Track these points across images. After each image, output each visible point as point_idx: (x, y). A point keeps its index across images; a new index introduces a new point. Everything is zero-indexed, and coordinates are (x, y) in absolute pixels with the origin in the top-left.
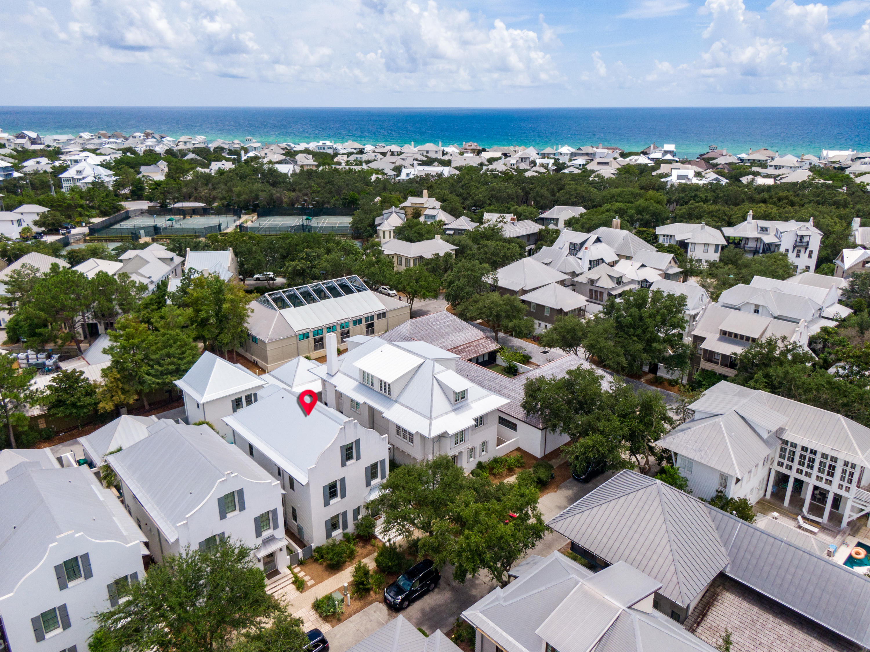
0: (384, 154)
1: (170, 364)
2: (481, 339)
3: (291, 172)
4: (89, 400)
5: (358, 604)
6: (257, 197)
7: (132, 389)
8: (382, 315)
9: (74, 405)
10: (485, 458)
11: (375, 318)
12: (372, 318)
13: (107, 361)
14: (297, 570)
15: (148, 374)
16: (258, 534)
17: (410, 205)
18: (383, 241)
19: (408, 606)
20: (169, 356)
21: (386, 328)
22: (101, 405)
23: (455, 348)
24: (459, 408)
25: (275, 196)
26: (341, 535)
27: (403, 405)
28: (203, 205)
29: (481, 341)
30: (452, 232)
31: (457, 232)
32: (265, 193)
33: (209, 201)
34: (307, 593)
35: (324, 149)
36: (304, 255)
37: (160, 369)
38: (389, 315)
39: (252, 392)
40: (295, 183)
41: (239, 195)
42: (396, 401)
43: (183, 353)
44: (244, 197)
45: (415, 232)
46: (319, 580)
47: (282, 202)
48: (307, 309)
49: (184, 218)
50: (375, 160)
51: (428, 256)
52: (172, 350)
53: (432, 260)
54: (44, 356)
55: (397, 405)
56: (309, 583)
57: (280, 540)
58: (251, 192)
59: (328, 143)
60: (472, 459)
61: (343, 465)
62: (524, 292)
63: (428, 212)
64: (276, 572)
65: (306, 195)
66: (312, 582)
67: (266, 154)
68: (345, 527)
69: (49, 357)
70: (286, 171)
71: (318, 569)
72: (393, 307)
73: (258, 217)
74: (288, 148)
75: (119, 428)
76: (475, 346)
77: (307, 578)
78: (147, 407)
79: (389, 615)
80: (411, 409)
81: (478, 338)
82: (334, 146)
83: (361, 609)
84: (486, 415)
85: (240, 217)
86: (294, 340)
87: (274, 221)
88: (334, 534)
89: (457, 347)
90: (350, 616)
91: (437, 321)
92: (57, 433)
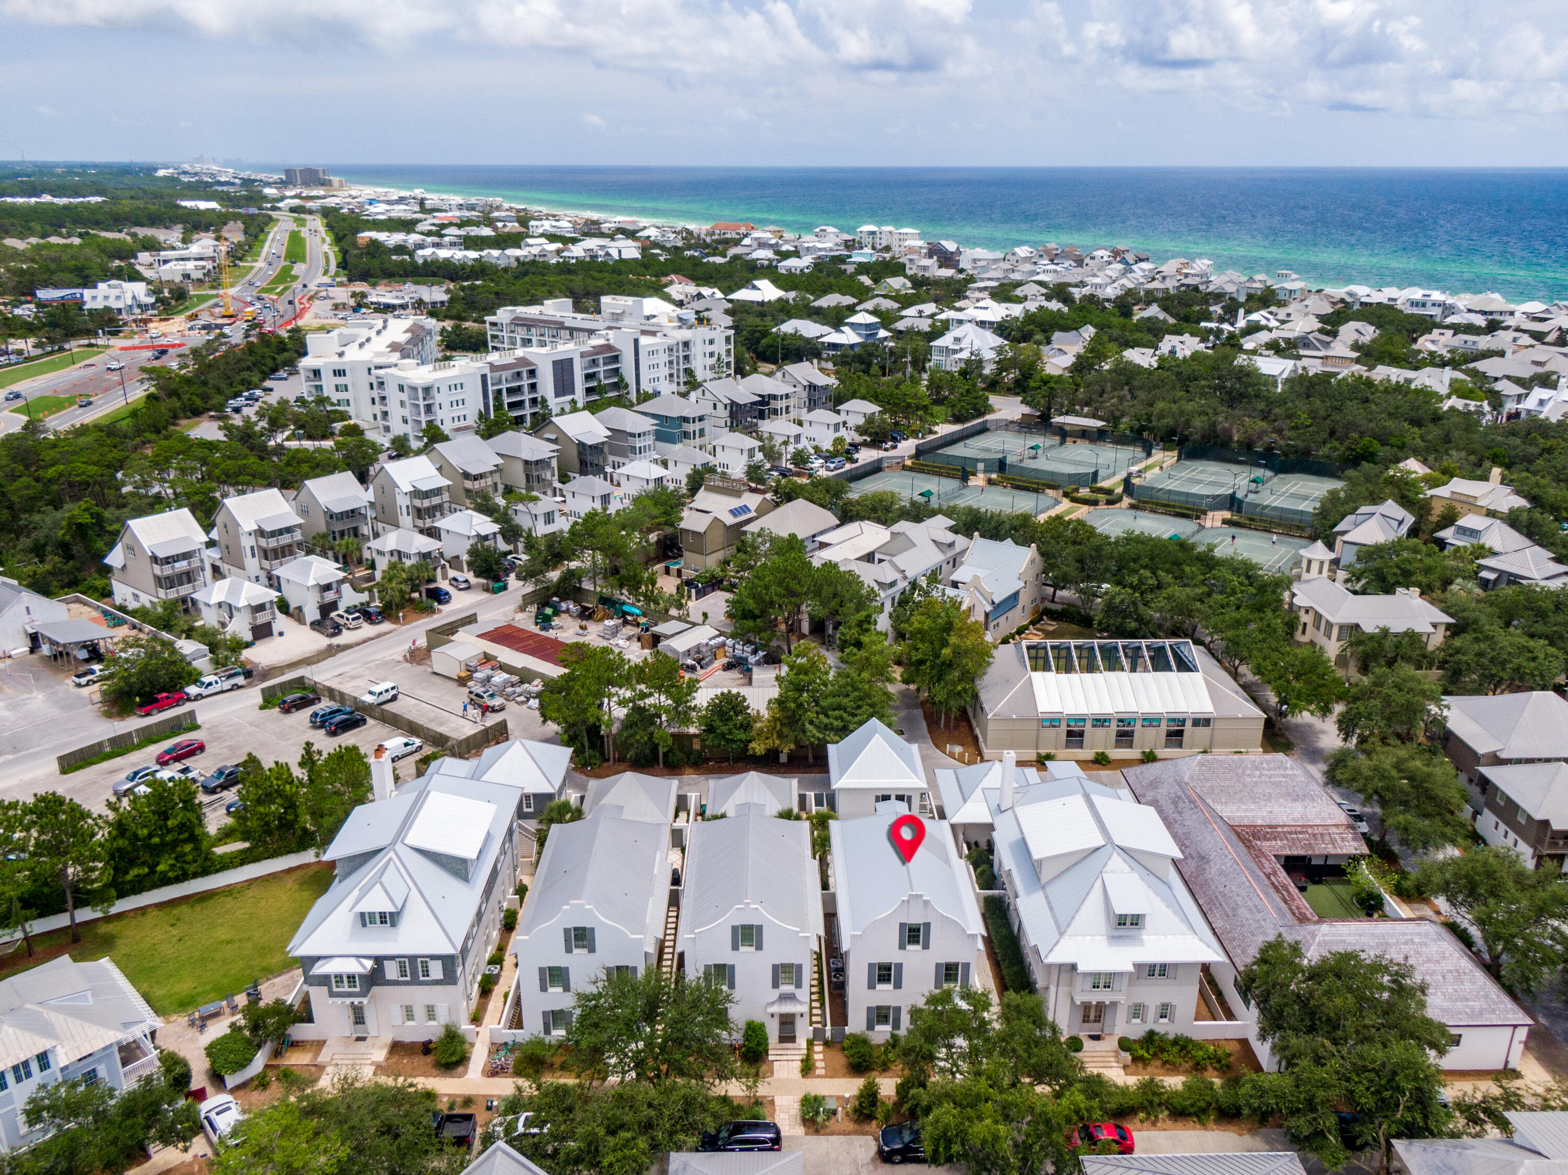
0: (1539, 337)
1: (836, 718)
2: (1336, 826)
3: (1285, 376)
4: (741, 735)
5: (850, 1126)
6: (1188, 423)
7: (792, 735)
8: (1202, 722)
9: (723, 735)
10: (1163, 1027)
11: (1189, 724)
12: (1183, 722)
13: (775, 692)
14: (819, 1048)
15: (811, 722)
16: (775, 985)
17: (1447, 495)
18: (1305, 576)
19: (900, 1162)
20: (839, 707)
21: (1207, 743)
22: (753, 745)
23: (1270, 827)
24: (1119, 937)
25: (1219, 427)
26: (888, 1036)
27: (1047, 898)
28: (1100, 424)
29: (1334, 830)
30: (1492, 576)
31: (1505, 578)
32: (1205, 418)
33: (1113, 419)
34: (808, 1081)
35: (1424, 305)
36: (1135, 580)
37: (826, 720)
38: (1218, 725)
39: (907, 794)
40: (1281, 401)
41: (1161, 416)
42: (1043, 888)
43: (859, 707)
44: (1169, 421)
45: (1398, 567)
46: (831, 1073)
47: (1231, 438)
48: (1077, 679)
49: (1063, 442)
50: (1501, 354)
51: (1369, 627)
52: (845, 701)
53: (1372, 637)
54: (749, 649)
55: (1040, 894)
56: (818, 1072)
57: (801, 1003)
58: (1182, 412)
59: (1437, 296)
60: (1138, 1021)
61: (902, 947)
62: (1496, 760)
63: (1469, 521)
64: (792, 1039)
65: (1279, 431)
66: (822, 1072)
67: (1289, 315)
68: (896, 1026)
69: (755, 652)
70: (1275, 372)
71: (840, 1060)
72: (1228, 713)
73: (1179, 459)
74: (1349, 299)
75: (743, 785)
76: (1314, 835)
77: (820, 1064)
78: (811, 760)
79: (873, 1160)
80: (1051, 909)
81: (1329, 822)
82: (1449, 301)
83: (849, 1134)
84: (1176, 966)
85: (1149, 455)
86: (1034, 726)
87: (1202, 472)
88: (879, 1028)
89: (1276, 827)
90: (832, 1134)
91: (1256, 768)
92: (708, 760)
